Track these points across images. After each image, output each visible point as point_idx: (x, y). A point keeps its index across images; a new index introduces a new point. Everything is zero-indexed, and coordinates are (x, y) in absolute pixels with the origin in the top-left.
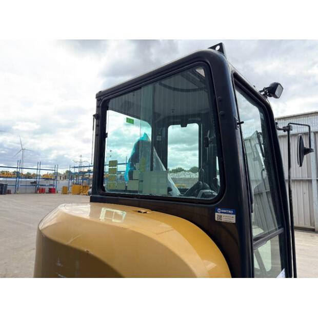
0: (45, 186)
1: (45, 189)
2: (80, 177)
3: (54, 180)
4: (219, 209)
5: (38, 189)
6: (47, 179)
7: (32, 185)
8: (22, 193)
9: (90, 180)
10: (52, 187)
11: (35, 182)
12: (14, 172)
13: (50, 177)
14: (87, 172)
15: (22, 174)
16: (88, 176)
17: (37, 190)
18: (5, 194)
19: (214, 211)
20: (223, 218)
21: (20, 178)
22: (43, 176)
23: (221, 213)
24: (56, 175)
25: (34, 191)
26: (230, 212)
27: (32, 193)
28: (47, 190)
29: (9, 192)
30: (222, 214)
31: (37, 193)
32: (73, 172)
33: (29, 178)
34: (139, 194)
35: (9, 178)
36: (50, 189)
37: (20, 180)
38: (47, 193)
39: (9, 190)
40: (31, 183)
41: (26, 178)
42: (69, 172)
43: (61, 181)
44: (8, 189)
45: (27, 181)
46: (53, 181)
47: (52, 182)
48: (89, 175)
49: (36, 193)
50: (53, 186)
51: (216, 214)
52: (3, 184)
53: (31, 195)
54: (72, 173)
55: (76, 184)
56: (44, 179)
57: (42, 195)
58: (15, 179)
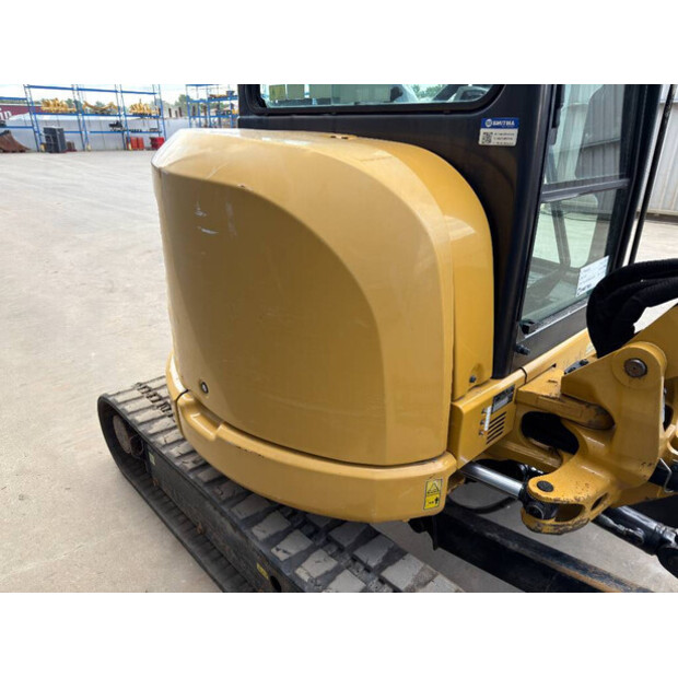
0: (141, 132)
1: (142, 140)
2: (213, 112)
3: (156, 117)
4: (489, 120)
5: (128, 140)
6: (142, 115)
7: (115, 131)
8: (97, 150)
9: (234, 117)
10: (156, 135)
11: (118, 124)
12: (69, 101)
13: (146, 112)
14: (224, 98)
15: (87, 104)
16: (229, 108)
17: (128, 142)
18: (64, 152)
19: (479, 124)
20: (493, 136)
21: (84, 114)
22: (133, 108)
23: (493, 127)
24: (160, 106)
25: (121, 145)
26: (508, 123)
27: (117, 149)
28: (147, 143)
29: (70, 148)
30: (494, 131)
31: (128, 149)
32: (195, 99)
33: (103, 114)
34: (333, 104)
35: (63, 114)
36: (153, 140)
37: (86, 118)
38: (148, 149)
39: (69, 144)
40: (112, 125)
41: (97, 114)
42: (185, 98)
43: (172, 121)
44: (67, 140)
45: (100, 122)
46: (155, 121)
47: (153, 124)
48: (232, 105)
49: (126, 148)
50: (159, 132)
51: (482, 131)
52: (54, 130)
53: (116, 153)
54: (192, 101)
55: (206, 126)
56: (135, 115)
57: (139, 153)
58: (75, 118)
